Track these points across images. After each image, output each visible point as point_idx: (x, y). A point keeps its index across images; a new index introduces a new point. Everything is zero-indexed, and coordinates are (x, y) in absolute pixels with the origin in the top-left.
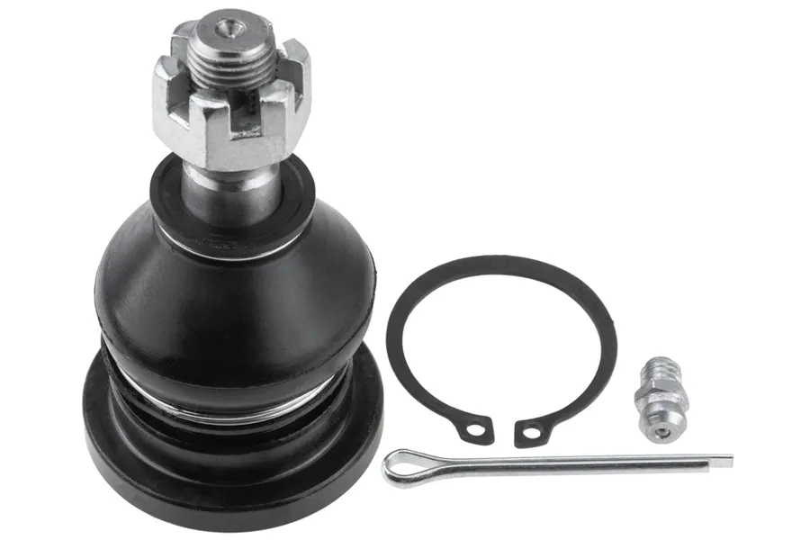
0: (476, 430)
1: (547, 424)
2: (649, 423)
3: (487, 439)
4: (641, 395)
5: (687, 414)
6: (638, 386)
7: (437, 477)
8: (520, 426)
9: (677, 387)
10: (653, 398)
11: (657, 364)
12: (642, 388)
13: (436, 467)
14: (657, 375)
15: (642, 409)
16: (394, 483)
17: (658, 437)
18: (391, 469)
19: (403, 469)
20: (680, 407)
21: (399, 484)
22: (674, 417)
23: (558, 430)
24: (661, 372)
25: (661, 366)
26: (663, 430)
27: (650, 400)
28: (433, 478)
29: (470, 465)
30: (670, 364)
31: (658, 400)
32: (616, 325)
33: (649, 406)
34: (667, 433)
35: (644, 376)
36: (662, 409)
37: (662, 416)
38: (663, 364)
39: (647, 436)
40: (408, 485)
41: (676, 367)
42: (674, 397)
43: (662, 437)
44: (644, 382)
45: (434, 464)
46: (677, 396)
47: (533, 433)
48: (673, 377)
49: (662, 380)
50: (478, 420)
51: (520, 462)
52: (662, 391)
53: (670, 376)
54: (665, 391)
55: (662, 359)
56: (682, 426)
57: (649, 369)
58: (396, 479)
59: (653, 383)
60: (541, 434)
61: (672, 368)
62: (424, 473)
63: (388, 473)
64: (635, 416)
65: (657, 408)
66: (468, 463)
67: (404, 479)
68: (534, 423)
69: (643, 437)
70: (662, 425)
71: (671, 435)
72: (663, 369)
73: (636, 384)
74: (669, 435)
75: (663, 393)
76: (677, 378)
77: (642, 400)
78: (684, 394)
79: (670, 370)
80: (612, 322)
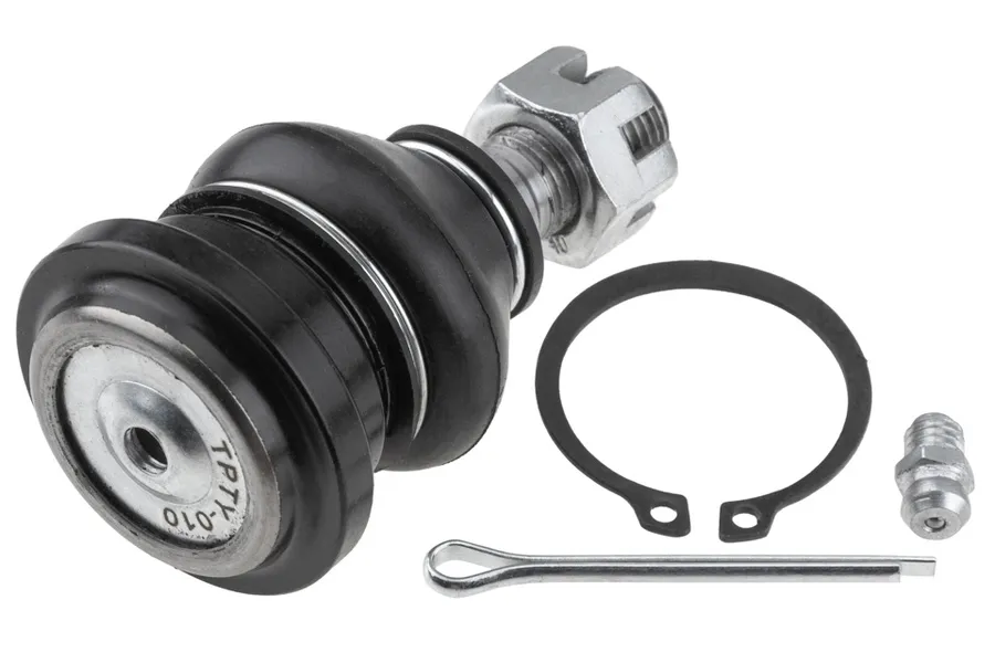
0: (664, 514)
1: (766, 507)
2: (916, 509)
3: (680, 527)
4: (905, 467)
5: (970, 496)
6: (900, 455)
7: (505, 582)
8: (728, 510)
9: (958, 457)
10: (923, 472)
11: (929, 423)
12: (906, 458)
13: (500, 566)
14: (929, 440)
15: (905, 488)
16: (443, 589)
17: (928, 529)
18: (438, 569)
19: (455, 569)
20: (961, 487)
21: (447, 591)
22: (952, 502)
23: (784, 517)
24: (935, 435)
25: (935, 426)
26: (936, 520)
27: (919, 476)
28: (496, 583)
29: (552, 565)
30: (948, 424)
31: (930, 475)
32: (869, 365)
33: (915, 484)
34: (941, 524)
35: (909, 441)
36: (934, 489)
37: (935, 499)
38: (938, 423)
39: (912, 528)
40: (463, 592)
41: (956, 428)
42: (953, 472)
43: (935, 530)
44: (910, 449)
45: (500, 563)
46: (956, 470)
47: (745, 521)
48: (952, 443)
49: (936, 447)
50: (665, 499)
51: (625, 561)
52: (934, 462)
53: (948, 441)
54: (940, 463)
55: (936, 416)
56: (964, 515)
57: (917, 430)
58: (445, 584)
59: (923, 450)
60: (758, 522)
61: (951, 430)
62: (483, 577)
63: (434, 574)
64: (894, 497)
65: (927, 488)
66: (549, 562)
67: (456, 584)
68: (748, 505)
69: (907, 529)
70: (934, 513)
71: (947, 528)
72: (939, 431)
73: (899, 452)
74: (944, 526)
75: (938, 467)
76: (958, 443)
77: (905, 476)
78: (967, 469)
79: (948, 433)
80: (864, 361)
